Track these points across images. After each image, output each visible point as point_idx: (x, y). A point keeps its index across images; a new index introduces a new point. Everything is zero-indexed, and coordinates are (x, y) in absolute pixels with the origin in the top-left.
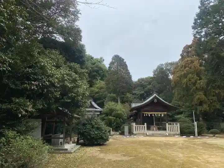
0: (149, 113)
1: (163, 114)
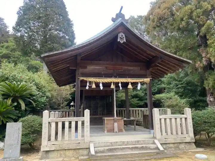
0: (101, 80)
1: (139, 83)
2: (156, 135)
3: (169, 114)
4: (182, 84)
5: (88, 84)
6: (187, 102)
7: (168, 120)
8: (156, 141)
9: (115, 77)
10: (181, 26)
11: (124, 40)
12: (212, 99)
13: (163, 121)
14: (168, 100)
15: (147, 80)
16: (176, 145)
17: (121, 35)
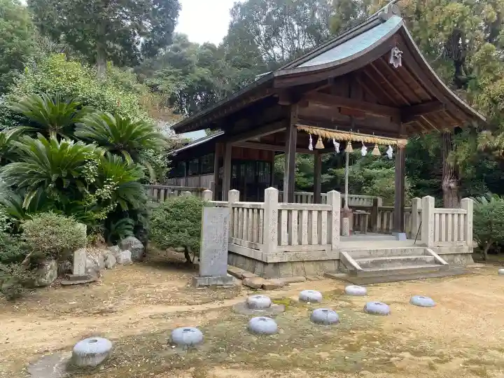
0: (333, 135)
1: (390, 147)
2: (428, 241)
7: (444, 218)
8: (430, 250)
9: (355, 130)
11: (399, 62)
12: (452, 185)
13: (437, 217)
15: (402, 142)
16: (451, 257)
17: (396, 51)
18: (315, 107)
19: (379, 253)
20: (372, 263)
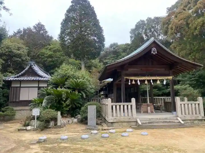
0: (139, 79)
1: (165, 80)
2: (178, 114)
3: (186, 101)
4: (195, 77)
5: (130, 81)
6: (199, 92)
7: (186, 105)
8: (179, 118)
9: (148, 76)
10: (195, 34)
11: (156, 52)
13: (183, 105)
14: (184, 91)
15: (170, 78)
16: (192, 121)
17: (154, 49)
18: (131, 70)
19: (154, 119)
20: (148, 122)
